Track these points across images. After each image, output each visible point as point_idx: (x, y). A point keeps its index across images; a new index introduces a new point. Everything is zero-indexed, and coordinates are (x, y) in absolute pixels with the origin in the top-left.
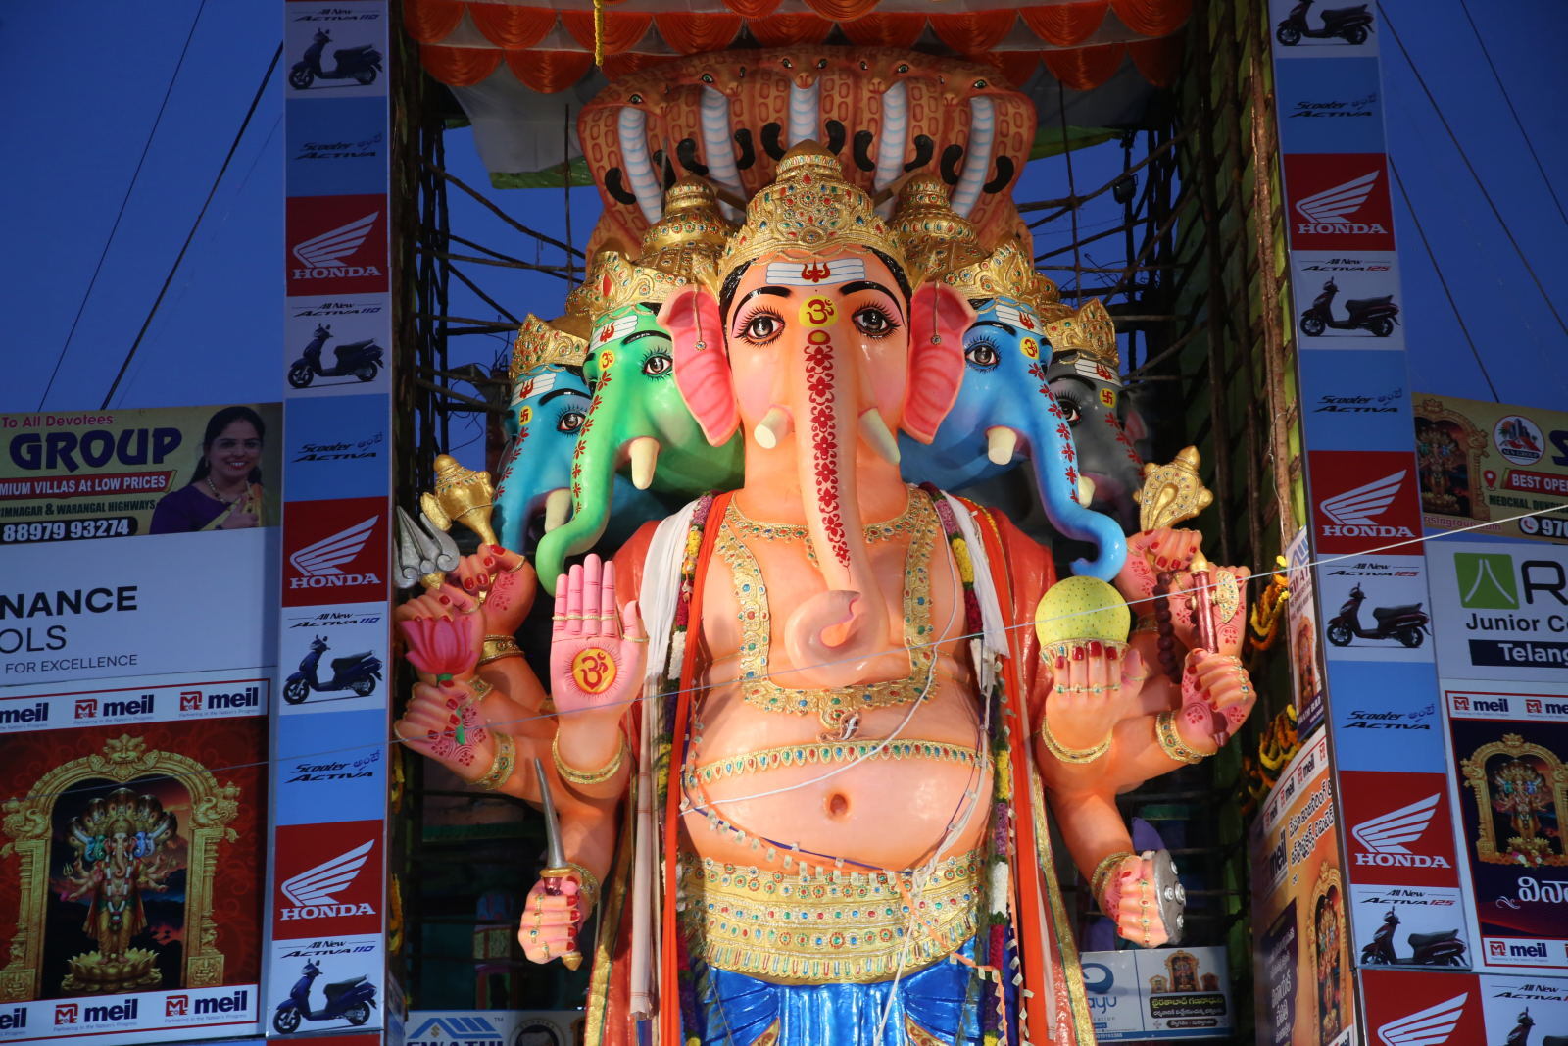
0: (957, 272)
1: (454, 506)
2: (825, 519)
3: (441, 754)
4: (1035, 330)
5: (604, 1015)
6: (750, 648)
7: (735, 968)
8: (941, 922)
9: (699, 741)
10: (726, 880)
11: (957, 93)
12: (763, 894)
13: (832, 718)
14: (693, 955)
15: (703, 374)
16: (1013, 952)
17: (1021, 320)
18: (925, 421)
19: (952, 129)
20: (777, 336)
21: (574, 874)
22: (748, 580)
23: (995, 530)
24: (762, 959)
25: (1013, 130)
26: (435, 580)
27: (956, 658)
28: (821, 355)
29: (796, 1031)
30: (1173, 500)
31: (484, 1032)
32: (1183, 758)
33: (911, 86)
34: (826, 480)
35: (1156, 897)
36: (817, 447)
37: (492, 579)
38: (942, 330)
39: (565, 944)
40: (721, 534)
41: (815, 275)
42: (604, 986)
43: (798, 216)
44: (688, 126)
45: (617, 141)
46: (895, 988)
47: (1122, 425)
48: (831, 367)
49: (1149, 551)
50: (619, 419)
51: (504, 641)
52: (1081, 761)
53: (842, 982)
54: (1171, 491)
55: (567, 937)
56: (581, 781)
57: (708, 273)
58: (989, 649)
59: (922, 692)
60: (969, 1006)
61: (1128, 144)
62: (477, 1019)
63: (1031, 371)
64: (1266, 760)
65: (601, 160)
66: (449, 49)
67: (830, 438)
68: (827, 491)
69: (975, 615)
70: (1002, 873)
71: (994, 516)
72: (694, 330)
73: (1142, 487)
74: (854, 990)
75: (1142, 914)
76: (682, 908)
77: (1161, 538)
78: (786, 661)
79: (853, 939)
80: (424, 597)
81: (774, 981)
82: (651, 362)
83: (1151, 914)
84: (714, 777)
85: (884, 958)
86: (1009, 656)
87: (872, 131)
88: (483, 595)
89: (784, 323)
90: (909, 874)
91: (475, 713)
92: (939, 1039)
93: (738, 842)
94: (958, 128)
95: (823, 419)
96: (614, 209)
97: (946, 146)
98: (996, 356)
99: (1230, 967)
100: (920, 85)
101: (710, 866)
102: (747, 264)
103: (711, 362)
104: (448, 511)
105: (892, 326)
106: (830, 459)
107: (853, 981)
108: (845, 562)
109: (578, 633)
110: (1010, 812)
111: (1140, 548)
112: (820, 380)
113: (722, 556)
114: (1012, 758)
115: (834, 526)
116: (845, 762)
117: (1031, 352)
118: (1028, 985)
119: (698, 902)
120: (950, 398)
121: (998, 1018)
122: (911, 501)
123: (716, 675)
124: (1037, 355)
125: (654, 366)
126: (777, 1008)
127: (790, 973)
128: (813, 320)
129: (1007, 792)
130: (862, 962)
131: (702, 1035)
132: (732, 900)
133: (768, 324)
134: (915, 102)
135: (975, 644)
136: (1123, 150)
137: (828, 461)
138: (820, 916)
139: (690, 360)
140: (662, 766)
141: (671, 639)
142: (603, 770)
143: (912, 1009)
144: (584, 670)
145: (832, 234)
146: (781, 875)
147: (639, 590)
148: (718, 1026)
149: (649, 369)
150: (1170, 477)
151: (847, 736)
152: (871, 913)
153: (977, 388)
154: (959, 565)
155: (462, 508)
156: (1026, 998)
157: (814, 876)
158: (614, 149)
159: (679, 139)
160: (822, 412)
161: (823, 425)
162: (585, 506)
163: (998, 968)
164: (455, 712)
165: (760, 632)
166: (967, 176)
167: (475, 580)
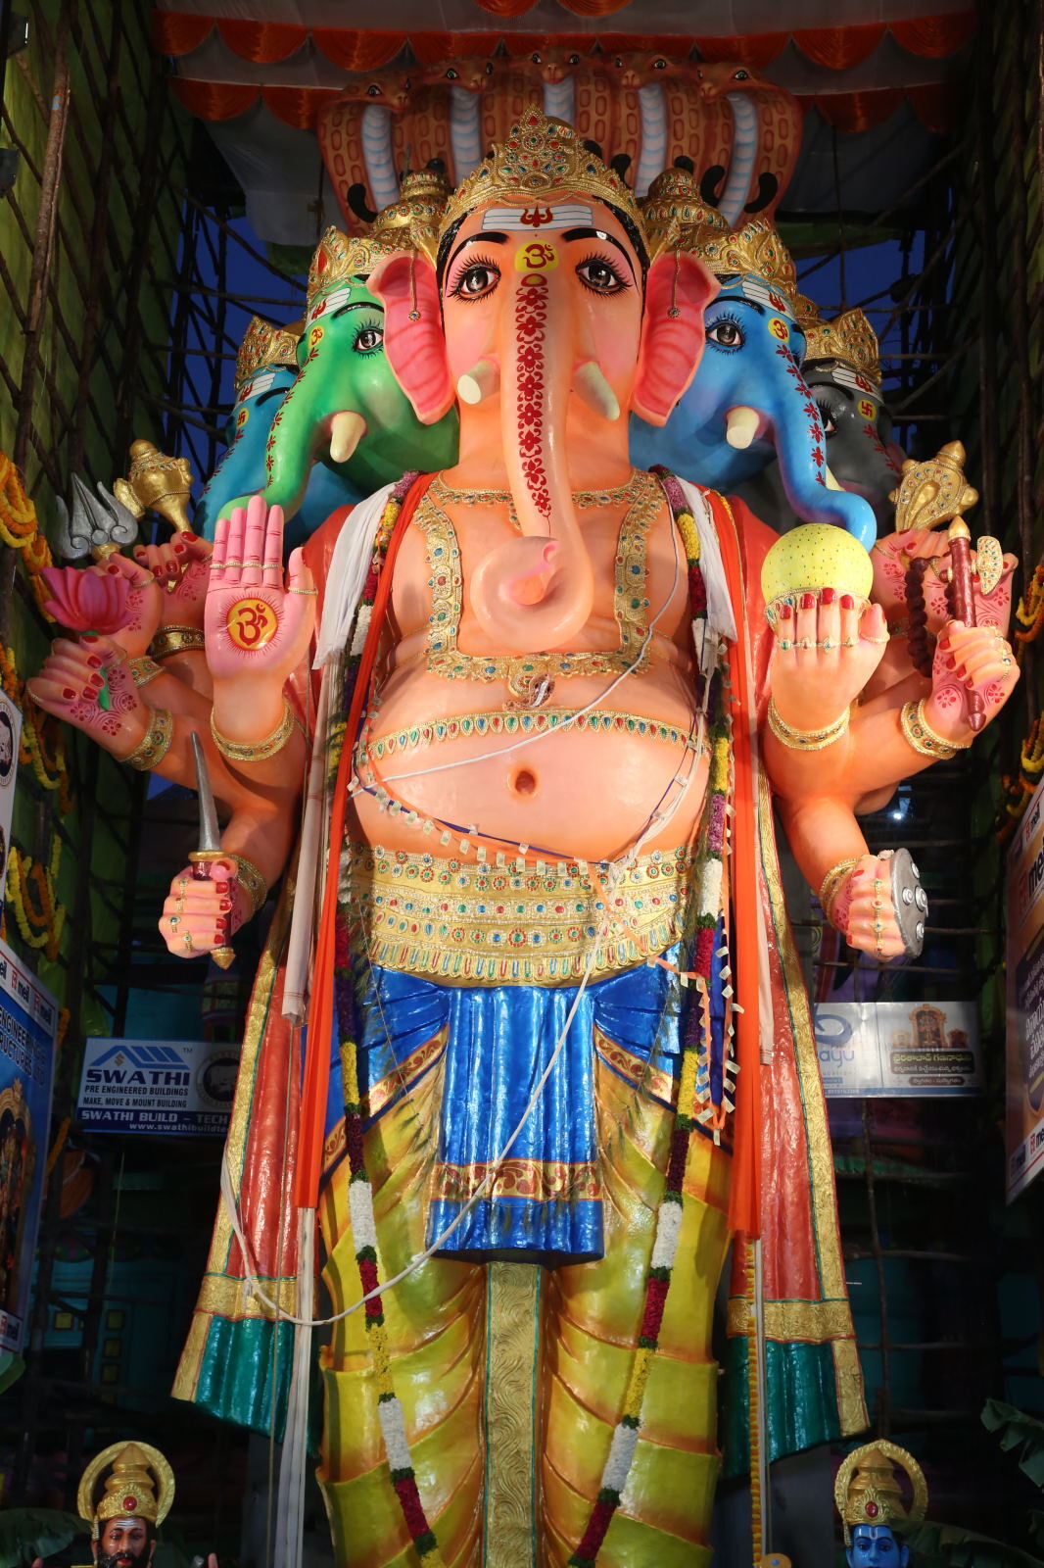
0: (701, 246)
1: (146, 491)
2: (525, 464)
3: (82, 719)
4: (786, 313)
5: (264, 1026)
6: (439, 619)
7: (401, 966)
8: (640, 922)
9: (375, 716)
10: (396, 870)
11: (715, 83)
12: (436, 886)
13: (522, 684)
14: (353, 951)
15: (416, 345)
16: (724, 961)
17: (771, 300)
18: (658, 401)
19: (714, 148)
20: (492, 290)
21: (226, 859)
22: (441, 544)
23: (730, 513)
24: (432, 957)
25: (778, 142)
26: (106, 550)
27: (676, 641)
28: (535, 294)
29: (467, 1039)
30: (933, 499)
31: (171, 1063)
32: (932, 752)
33: (671, 96)
34: (529, 423)
35: (892, 899)
36: (521, 388)
37: (183, 569)
38: (680, 303)
39: (212, 937)
40: (421, 506)
41: (536, 220)
42: (267, 994)
43: (521, 161)
44: (438, 144)
45: (360, 154)
46: (582, 995)
47: (881, 438)
48: (544, 307)
49: (904, 553)
50: (322, 393)
51: (192, 633)
52: (811, 747)
53: (521, 984)
54: (930, 489)
55: (215, 929)
56: (241, 757)
57: (426, 237)
58: (713, 630)
59: (630, 666)
60: (669, 1018)
61: (906, 247)
62: (164, 1049)
63: (779, 352)
64: (1028, 764)
65: (344, 173)
66: (207, 84)
67: (536, 378)
68: (529, 434)
69: (699, 593)
70: (714, 872)
71: (729, 502)
72: (409, 300)
73: (899, 488)
74: (536, 994)
75: (875, 917)
76: (346, 899)
77: (917, 539)
78: (478, 632)
79: (536, 938)
80: (93, 568)
81: (442, 983)
82: (362, 335)
83: (886, 917)
84: (386, 751)
85: (571, 961)
86: (735, 637)
87: (631, 154)
88: (172, 584)
89: (499, 274)
90: (605, 866)
91: (123, 677)
92: (632, 1053)
93: (409, 823)
94: (720, 145)
95: (531, 359)
96: (356, 226)
97: (708, 167)
98: (740, 337)
99: (981, 1029)
100: (679, 95)
101: (382, 855)
102: (465, 215)
103: (424, 333)
104: (141, 497)
105: (621, 285)
106: (535, 400)
107: (534, 983)
108: (546, 512)
109: (236, 582)
110: (728, 809)
111: (894, 550)
112: (531, 320)
113: (418, 526)
114: (734, 748)
115: (534, 472)
116: (534, 733)
117: (780, 333)
118: (739, 999)
119: (366, 896)
120: (687, 375)
121: (701, 1030)
122: (635, 477)
123: (402, 652)
124: (786, 340)
125: (365, 341)
126: (446, 1014)
127: (461, 973)
128: (529, 265)
129: (724, 785)
130: (545, 962)
131: (358, 1039)
132: (402, 893)
133: (483, 278)
134: (675, 118)
135: (698, 623)
136: (901, 254)
137: (532, 402)
138: (500, 910)
139: (403, 330)
140: (334, 746)
141: (356, 613)
142: (264, 743)
143: (603, 1020)
144: (240, 624)
145: (558, 180)
146: (459, 862)
147: (328, 567)
148: (376, 1030)
149: (361, 346)
150: (931, 473)
151: (538, 702)
152: (559, 909)
153: (716, 370)
154: (684, 542)
155: (156, 493)
156: (735, 1014)
157: (494, 867)
158: (357, 163)
159: (426, 155)
160: (529, 351)
161: (530, 364)
162: (277, 479)
163: (704, 976)
164: (98, 672)
165: (451, 600)
166: (728, 195)
167: (164, 569)
